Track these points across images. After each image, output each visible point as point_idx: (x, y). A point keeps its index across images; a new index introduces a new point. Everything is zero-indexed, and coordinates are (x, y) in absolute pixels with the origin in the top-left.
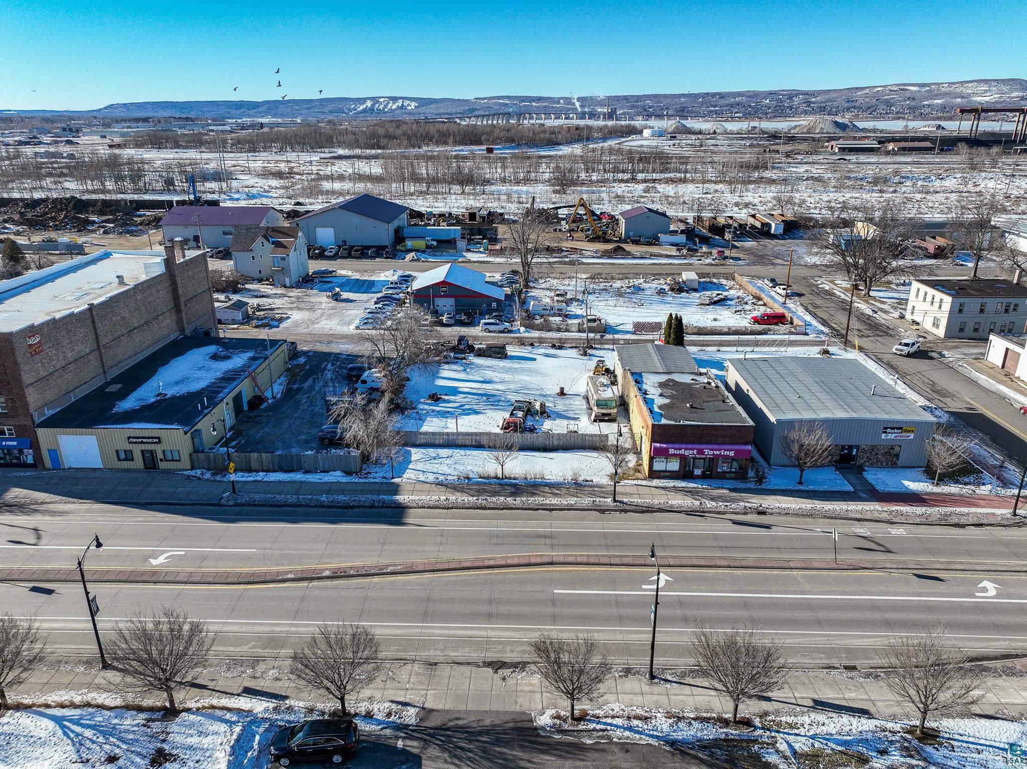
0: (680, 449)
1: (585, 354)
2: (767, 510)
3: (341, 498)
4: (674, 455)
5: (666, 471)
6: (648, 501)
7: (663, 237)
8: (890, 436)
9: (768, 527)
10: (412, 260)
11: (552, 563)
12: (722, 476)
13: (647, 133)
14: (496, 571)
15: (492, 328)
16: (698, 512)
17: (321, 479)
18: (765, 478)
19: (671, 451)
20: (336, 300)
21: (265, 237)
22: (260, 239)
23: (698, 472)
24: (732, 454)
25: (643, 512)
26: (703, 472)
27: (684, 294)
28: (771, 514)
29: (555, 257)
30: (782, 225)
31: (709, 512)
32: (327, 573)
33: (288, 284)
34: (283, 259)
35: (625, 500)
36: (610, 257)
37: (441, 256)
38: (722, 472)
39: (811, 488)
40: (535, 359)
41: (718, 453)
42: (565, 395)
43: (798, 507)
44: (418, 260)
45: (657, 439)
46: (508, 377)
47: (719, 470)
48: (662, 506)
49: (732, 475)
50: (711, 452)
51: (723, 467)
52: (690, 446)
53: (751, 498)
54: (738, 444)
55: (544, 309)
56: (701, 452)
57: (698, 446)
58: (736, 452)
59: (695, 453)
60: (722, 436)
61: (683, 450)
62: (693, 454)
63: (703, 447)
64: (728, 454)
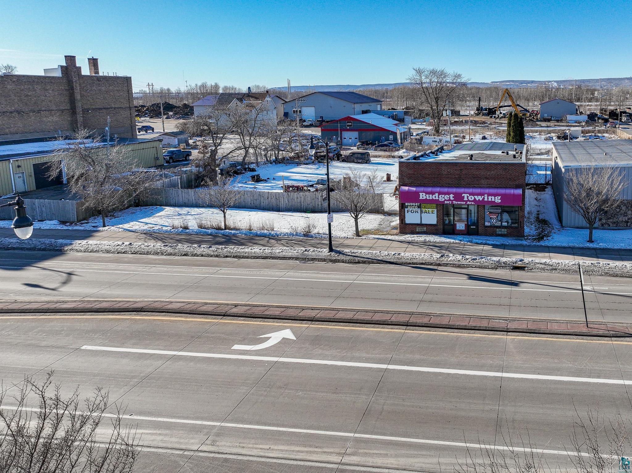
0: (433, 193)
4: (426, 201)
5: (421, 225)
12: (491, 232)
19: (422, 196)
23: (461, 226)
24: (498, 200)
26: (467, 226)
31: (445, 265)
38: (490, 227)
39: (602, 246)
45: (407, 181)
47: (487, 224)
48: (387, 258)
49: (504, 231)
50: (471, 198)
51: (491, 220)
52: (446, 190)
54: (506, 188)
57: (454, 190)
58: (503, 197)
59: (452, 199)
60: (486, 178)
61: (437, 194)
62: (450, 200)
63: (462, 190)
64: (493, 200)
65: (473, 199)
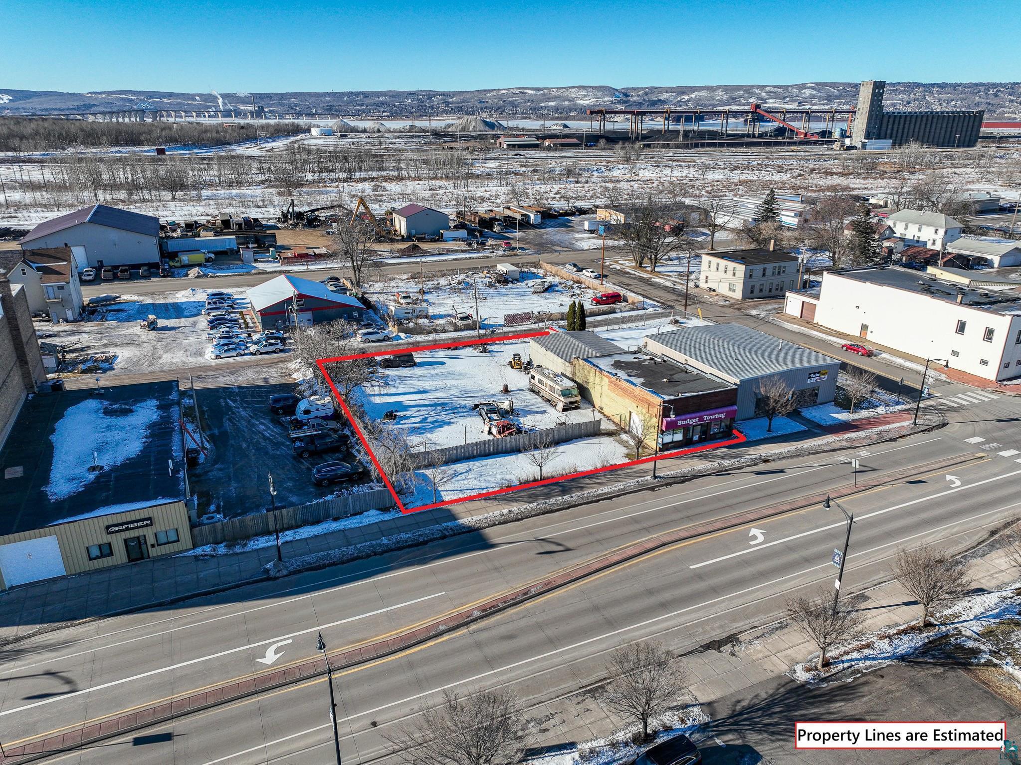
0: (686, 420)
1: (485, 351)
2: (768, 458)
3: (404, 536)
4: (681, 426)
5: (672, 442)
6: (679, 471)
7: (447, 234)
8: (813, 380)
9: (782, 471)
10: (198, 277)
11: (664, 545)
13: (315, 132)
14: (626, 564)
15: (372, 337)
16: (722, 471)
17: (361, 523)
19: (678, 423)
20: (154, 329)
21: (25, 262)
22: (20, 266)
23: (695, 438)
24: (723, 416)
25: (683, 482)
26: (699, 437)
28: (773, 460)
30: (539, 215)
31: (730, 470)
32: (478, 613)
33: (70, 318)
34: (61, 287)
35: (661, 475)
36: (410, 256)
37: (228, 269)
38: (713, 434)
39: (780, 433)
40: (444, 363)
41: (714, 417)
42: (510, 392)
43: (786, 451)
44: (205, 276)
45: (667, 414)
46: (439, 384)
47: (711, 433)
48: (693, 473)
49: (720, 435)
50: (709, 418)
51: (715, 429)
52: (693, 415)
53: (748, 450)
54: (728, 406)
57: (698, 414)
58: (727, 413)
59: (695, 421)
60: (715, 402)
61: (689, 420)
63: (702, 414)
64: (721, 416)
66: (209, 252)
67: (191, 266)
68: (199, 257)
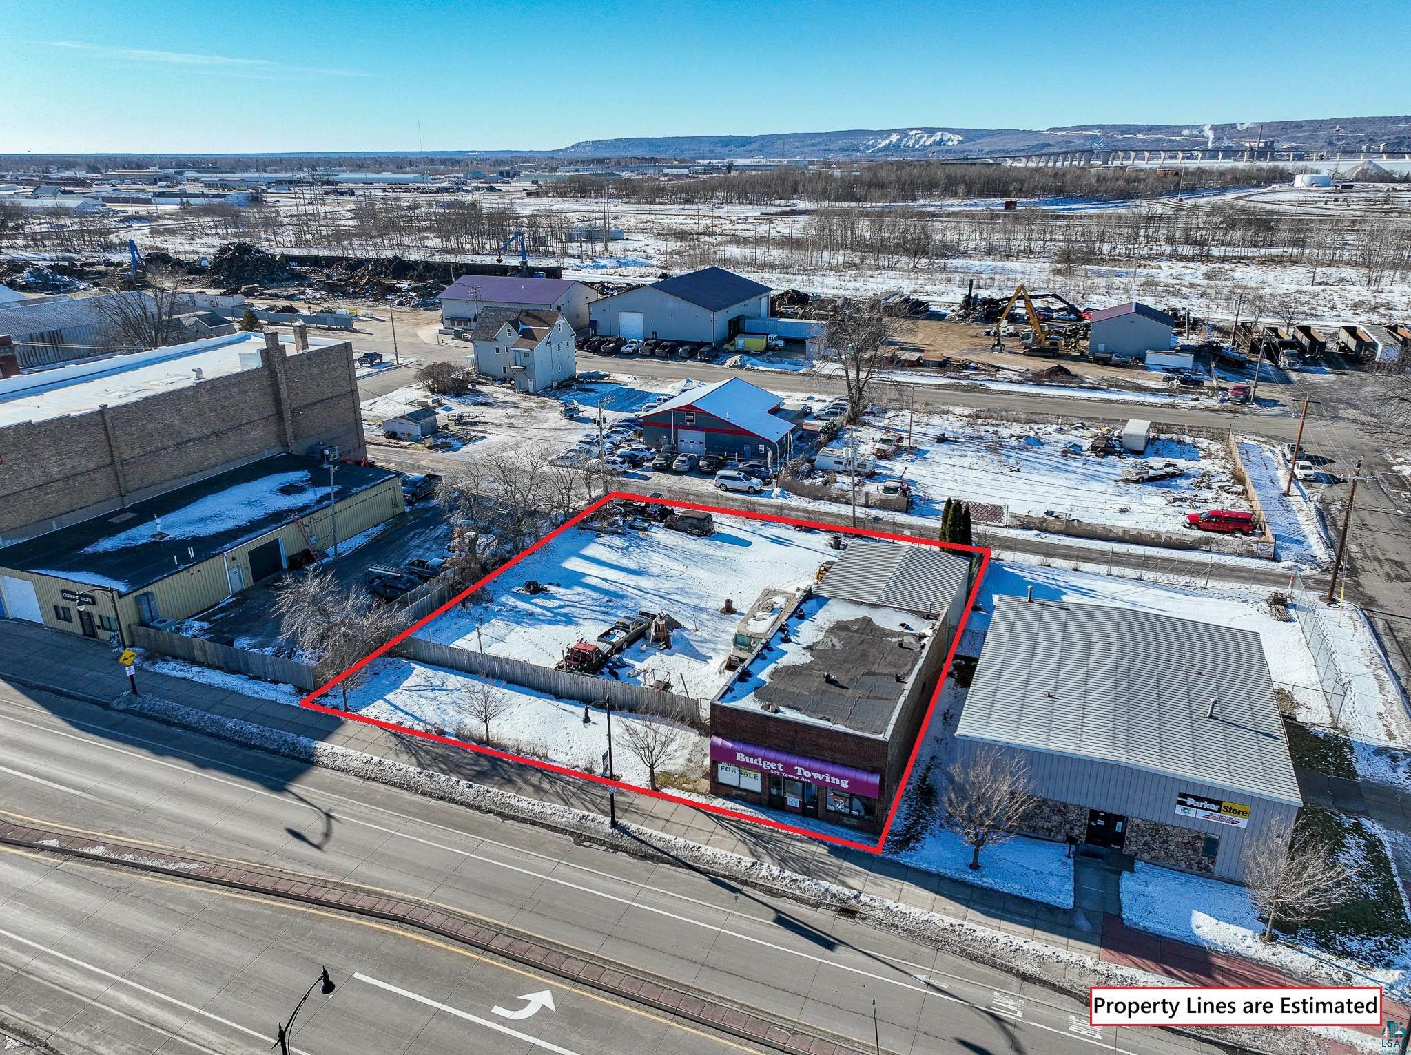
0: (755, 757)
2: (861, 909)
3: (252, 728)
4: (748, 765)
5: (740, 790)
6: (669, 838)
7: (1152, 357)
8: (1192, 813)
9: (830, 944)
10: (733, 367)
11: (401, 920)
12: (835, 819)
13: (1299, 181)
14: (313, 910)
16: (736, 880)
17: (257, 693)
18: (918, 840)
19: (740, 757)
20: (571, 418)
21: (515, 324)
22: (506, 326)
23: (793, 801)
24: (844, 784)
25: (644, 857)
26: (803, 805)
27: (1112, 459)
28: (862, 919)
29: (949, 377)
31: (753, 885)
32: (99, 851)
33: (531, 390)
34: (526, 354)
35: (634, 827)
36: (1038, 384)
37: (779, 362)
38: (835, 812)
39: (988, 881)
40: (748, 544)
41: (820, 776)
43: (925, 918)
44: (742, 367)
45: (719, 730)
46: (677, 569)
47: (830, 807)
48: (682, 855)
49: (854, 822)
50: (807, 774)
51: (837, 804)
52: (772, 755)
53: (857, 874)
54: (857, 768)
55: (836, 462)
56: (789, 768)
57: (785, 758)
58: (852, 782)
59: (780, 769)
60: (830, 749)
61: (760, 759)
62: (777, 770)
63: (794, 760)
64: (838, 783)
65: (809, 775)
66: (779, 338)
67: (738, 352)
68: (758, 343)
